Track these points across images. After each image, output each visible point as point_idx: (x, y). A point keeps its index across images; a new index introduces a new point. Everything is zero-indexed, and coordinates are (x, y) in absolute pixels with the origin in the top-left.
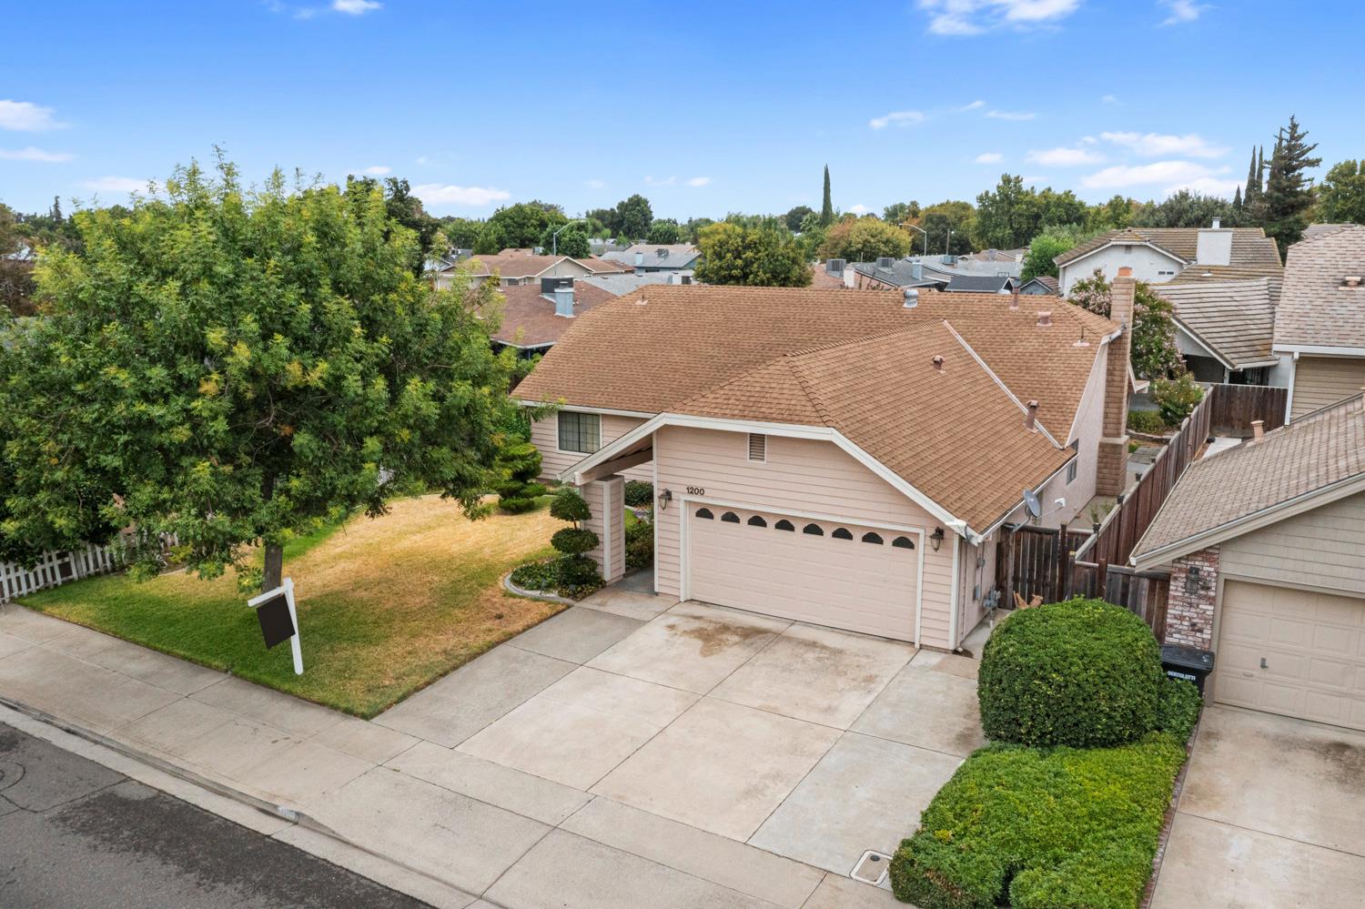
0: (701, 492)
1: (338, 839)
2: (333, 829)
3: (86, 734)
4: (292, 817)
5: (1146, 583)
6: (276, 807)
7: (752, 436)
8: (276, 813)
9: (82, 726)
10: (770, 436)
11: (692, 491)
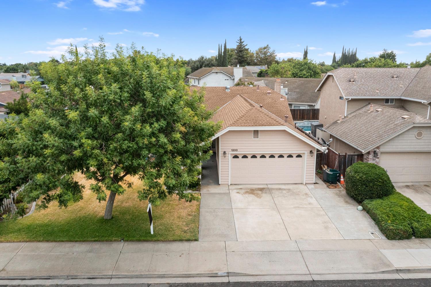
0: (236, 150)
1: (250, 275)
2: (245, 273)
3: (102, 277)
4: (226, 274)
5: (356, 157)
6: (217, 274)
7: (254, 131)
8: (218, 276)
9: (96, 274)
10: (260, 130)
11: (233, 150)
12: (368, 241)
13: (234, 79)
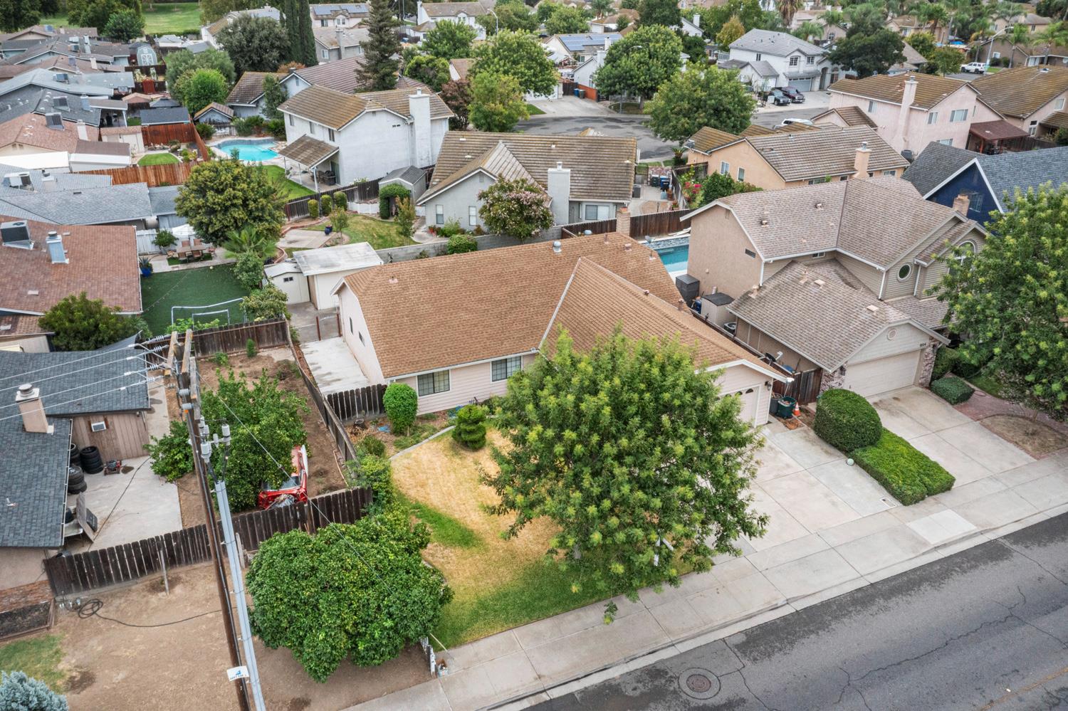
3: (662, 647)
4: (785, 602)
6: (776, 604)
12: (886, 514)
13: (412, 124)
